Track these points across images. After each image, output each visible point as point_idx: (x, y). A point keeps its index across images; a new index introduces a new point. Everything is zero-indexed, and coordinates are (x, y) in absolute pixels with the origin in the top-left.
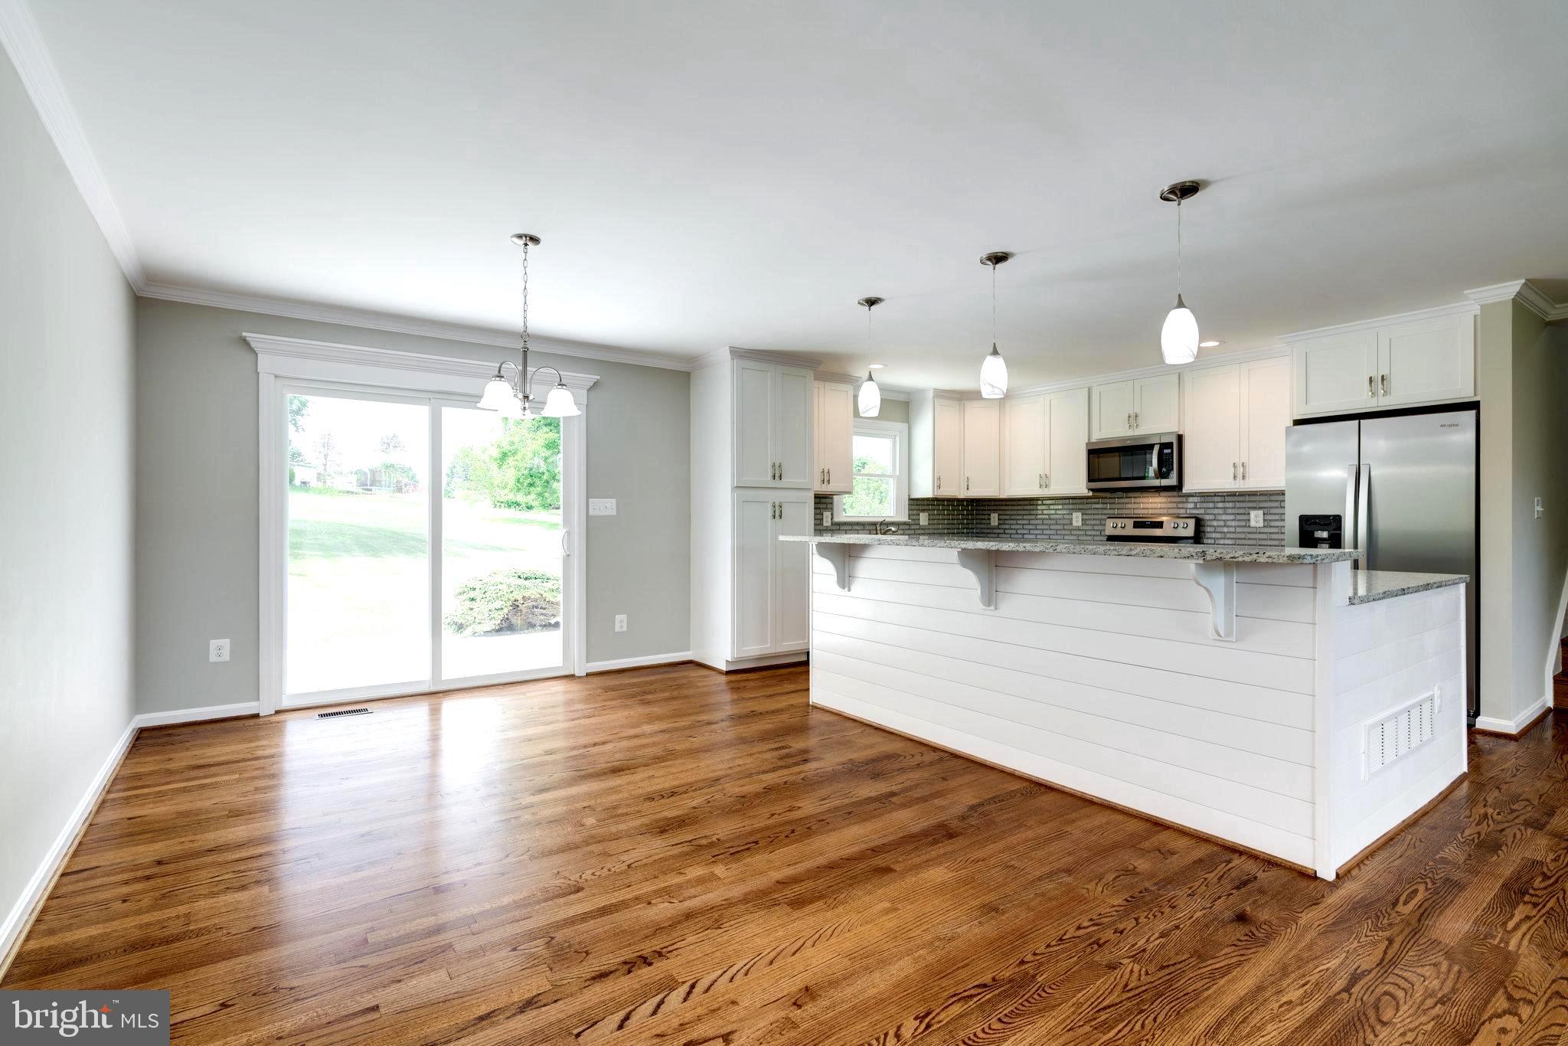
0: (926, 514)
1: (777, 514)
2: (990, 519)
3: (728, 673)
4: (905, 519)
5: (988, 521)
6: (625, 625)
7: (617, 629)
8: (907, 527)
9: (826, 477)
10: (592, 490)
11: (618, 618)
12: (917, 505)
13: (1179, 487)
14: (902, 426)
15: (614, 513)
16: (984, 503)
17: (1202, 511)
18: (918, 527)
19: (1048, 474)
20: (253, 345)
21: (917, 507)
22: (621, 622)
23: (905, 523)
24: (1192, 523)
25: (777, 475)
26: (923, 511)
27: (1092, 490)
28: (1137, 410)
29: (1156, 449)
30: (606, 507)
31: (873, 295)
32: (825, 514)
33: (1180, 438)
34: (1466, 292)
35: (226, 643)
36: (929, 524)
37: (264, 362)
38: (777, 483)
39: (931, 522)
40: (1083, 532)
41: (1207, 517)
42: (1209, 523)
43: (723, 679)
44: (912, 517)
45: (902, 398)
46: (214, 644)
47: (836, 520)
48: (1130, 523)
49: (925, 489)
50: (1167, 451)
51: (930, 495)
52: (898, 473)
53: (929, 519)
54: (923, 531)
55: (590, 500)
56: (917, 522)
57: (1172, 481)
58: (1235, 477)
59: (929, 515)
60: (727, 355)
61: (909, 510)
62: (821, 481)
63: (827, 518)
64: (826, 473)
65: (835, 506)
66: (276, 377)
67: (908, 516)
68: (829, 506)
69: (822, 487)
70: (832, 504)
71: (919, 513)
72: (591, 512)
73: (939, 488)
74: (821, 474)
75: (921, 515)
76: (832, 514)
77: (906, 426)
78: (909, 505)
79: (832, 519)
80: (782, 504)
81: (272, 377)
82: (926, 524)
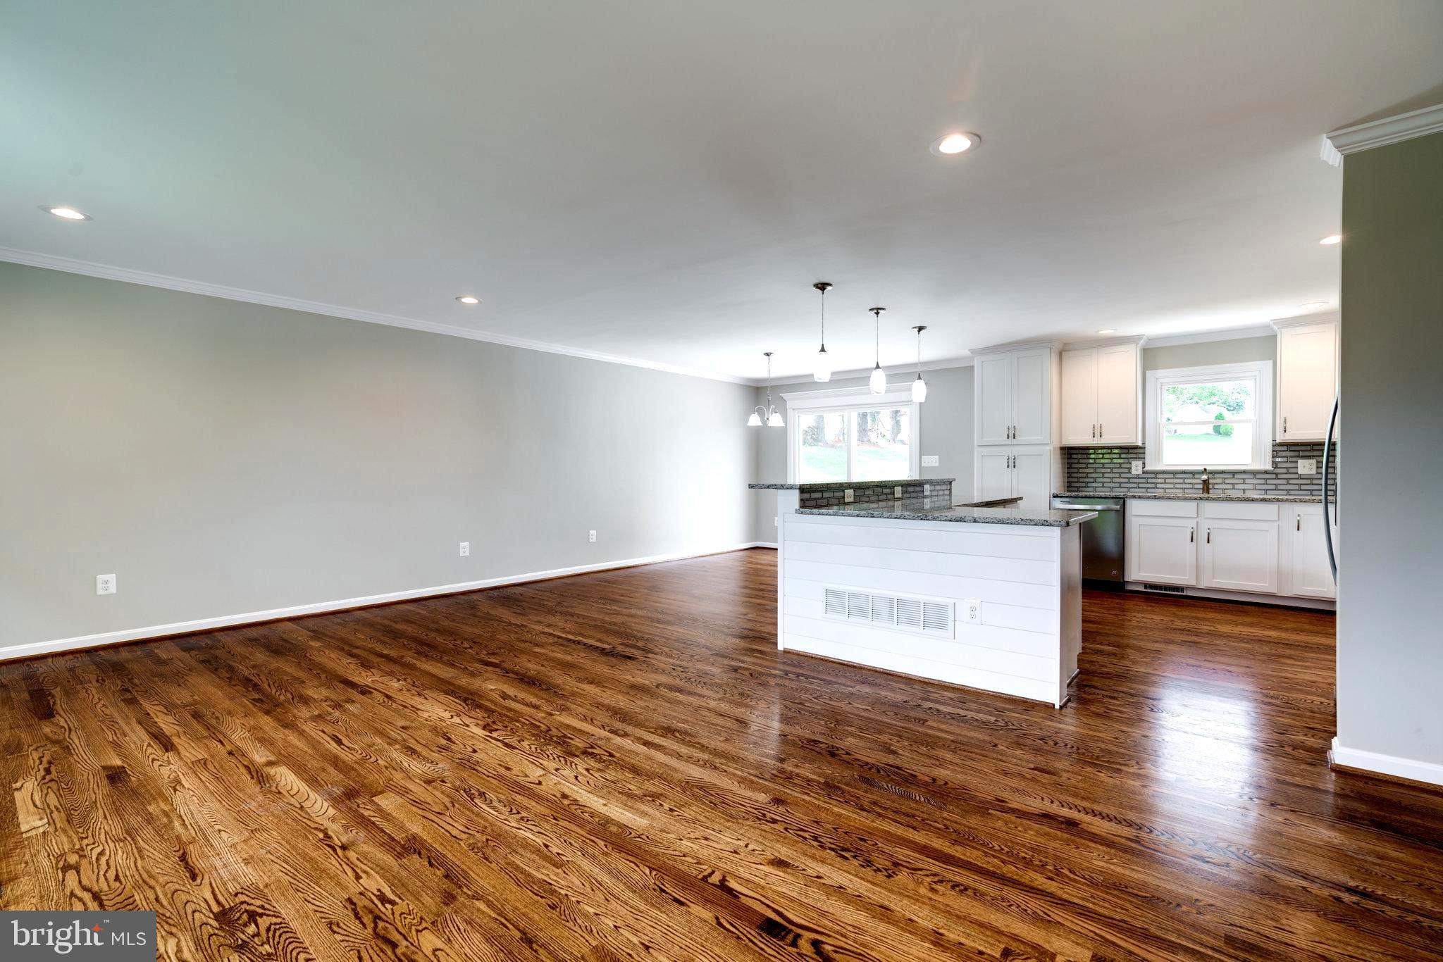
0: (1313, 461)
4: (1269, 467)
8: (1274, 476)
10: (923, 450)
12: (1280, 451)
14: (1259, 366)
15: (937, 464)
18: (1296, 476)
20: (783, 397)
23: (1266, 472)
25: (1011, 435)
30: (932, 461)
32: (1134, 463)
36: (1317, 473)
37: (789, 404)
38: (1011, 441)
44: (1280, 465)
45: (1267, 333)
47: (1148, 468)
52: (1256, 417)
53: (1317, 468)
55: (923, 457)
59: (1317, 462)
61: (1273, 457)
62: (1092, 435)
63: (1136, 467)
64: (1097, 428)
65: (1148, 456)
66: (794, 409)
67: (1273, 463)
68: (1140, 456)
69: (1093, 440)
70: (1144, 453)
71: (1294, 459)
72: (923, 465)
73: (1285, 432)
74: (1092, 429)
75: (1297, 462)
76: (1144, 463)
77: (1270, 362)
78: (1273, 451)
79: (1143, 468)
80: (1016, 456)
81: (792, 410)
82: (1313, 472)
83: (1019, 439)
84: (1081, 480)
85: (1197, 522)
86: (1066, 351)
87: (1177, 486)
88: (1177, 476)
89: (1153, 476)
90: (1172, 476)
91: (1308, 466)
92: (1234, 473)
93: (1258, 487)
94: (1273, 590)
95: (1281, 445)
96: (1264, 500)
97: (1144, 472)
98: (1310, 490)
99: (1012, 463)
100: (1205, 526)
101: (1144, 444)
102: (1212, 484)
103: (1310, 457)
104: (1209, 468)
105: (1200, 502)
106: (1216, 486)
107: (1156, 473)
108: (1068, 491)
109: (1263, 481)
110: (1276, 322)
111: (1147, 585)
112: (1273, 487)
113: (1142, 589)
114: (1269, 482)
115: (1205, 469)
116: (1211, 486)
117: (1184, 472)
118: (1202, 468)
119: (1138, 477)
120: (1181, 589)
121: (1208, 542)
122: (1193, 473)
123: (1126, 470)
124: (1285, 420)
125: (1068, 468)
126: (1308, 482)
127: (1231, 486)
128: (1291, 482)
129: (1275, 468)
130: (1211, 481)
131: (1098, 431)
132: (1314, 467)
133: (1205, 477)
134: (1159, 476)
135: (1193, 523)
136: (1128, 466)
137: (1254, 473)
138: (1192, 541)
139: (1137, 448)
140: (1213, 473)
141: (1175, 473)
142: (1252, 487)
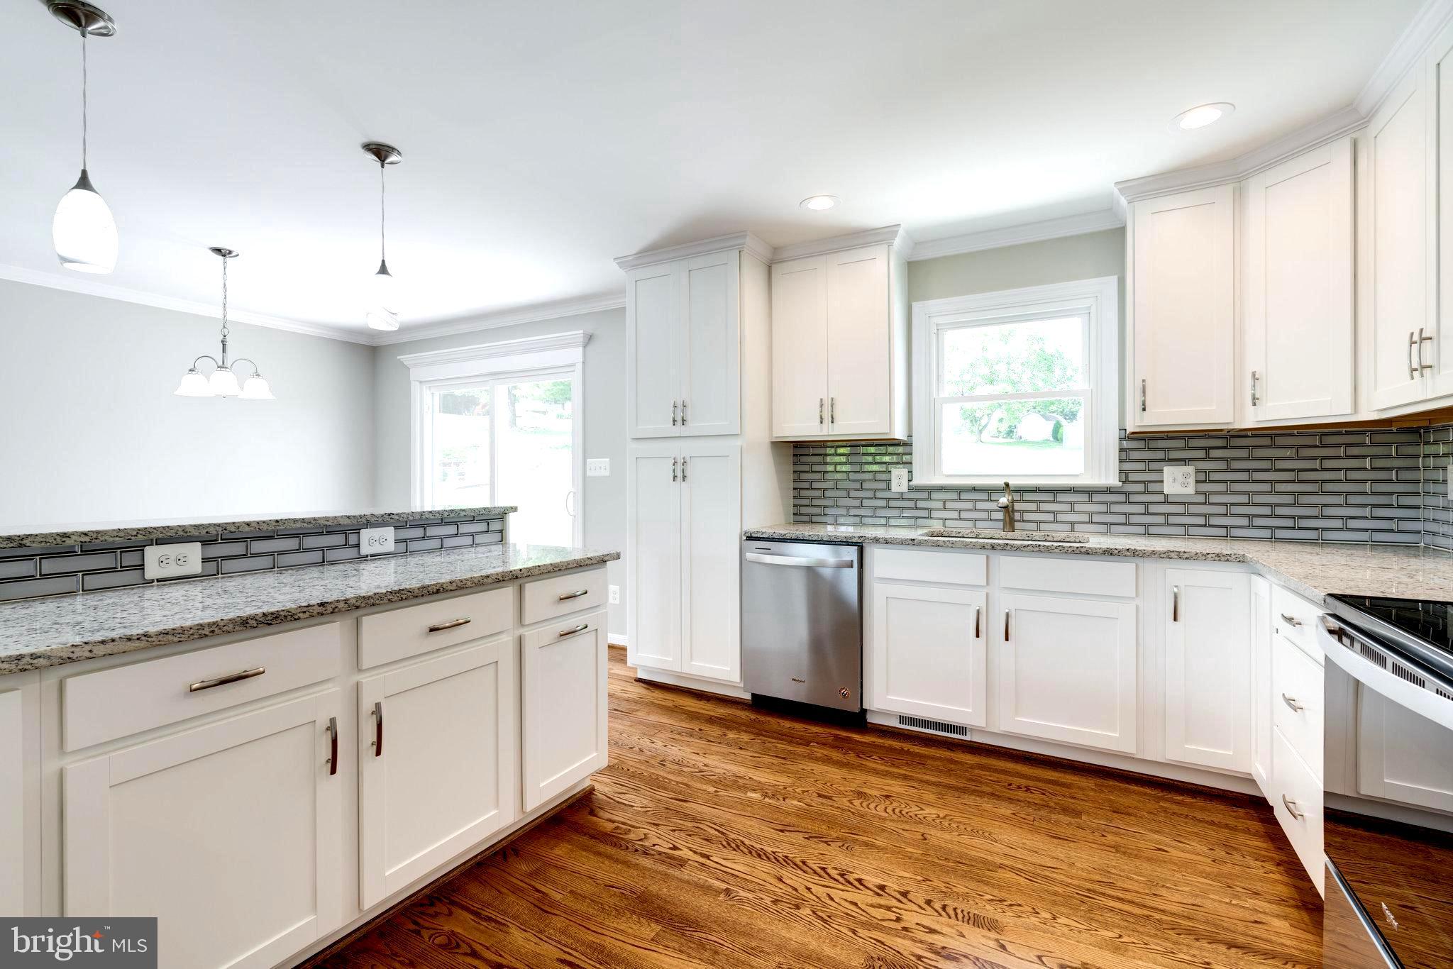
0: (1190, 469)
4: (1113, 480)
8: (1121, 498)
10: (588, 450)
15: (607, 473)
18: (1160, 498)
23: (1109, 490)
25: (679, 420)
26: (1174, 458)
30: (600, 466)
32: (896, 473)
36: (1197, 493)
38: (678, 430)
44: (1134, 477)
45: (1107, 224)
47: (917, 481)
52: (1092, 385)
53: (1197, 482)
55: (588, 460)
56: (1155, 487)
59: (1197, 471)
61: (1121, 461)
62: (819, 420)
63: (899, 479)
64: (826, 407)
65: (916, 458)
66: (421, 382)
67: (1121, 472)
68: (905, 458)
69: (821, 430)
70: (911, 454)
71: (1154, 466)
72: (589, 473)
73: (1144, 410)
74: (818, 409)
75: (1161, 471)
76: (910, 472)
77: (1114, 279)
78: (1121, 450)
79: (909, 481)
80: (688, 460)
81: (418, 383)
82: (1191, 490)
83: (693, 427)
84: (815, 502)
85: (987, 595)
86: (775, 263)
87: (964, 515)
88: (964, 496)
89: (925, 495)
90: (954, 496)
91: (1180, 478)
92: (1055, 491)
93: (1096, 518)
94: (1129, 748)
95: (1135, 437)
96: (1109, 553)
97: (910, 489)
98: (1184, 525)
99: (680, 473)
100: (1004, 603)
101: (910, 436)
102: (1018, 511)
103: (1185, 462)
104: (1012, 482)
105: (991, 553)
106: (1027, 516)
107: (931, 490)
108: (796, 522)
109: (1103, 508)
110: (1125, 186)
111: (902, 719)
112: (1122, 519)
113: (895, 723)
114: (1115, 508)
115: (1007, 485)
116: (1017, 516)
117: (975, 489)
118: (1000, 482)
119: (901, 497)
120: (963, 730)
121: (1007, 639)
122: (989, 491)
123: (883, 485)
124: (1144, 387)
125: (794, 481)
126: (1180, 509)
127: (1050, 517)
128: (1153, 509)
129: (1124, 482)
130: (1017, 506)
131: (828, 411)
132: (1192, 480)
133: (1004, 500)
134: (934, 495)
135: (978, 601)
136: (883, 477)
137: (1090, 492)
138: (978, 636)
139: (896, 443)
140: (1021, 490)
141: (959, 490)
142: (1085, 518)
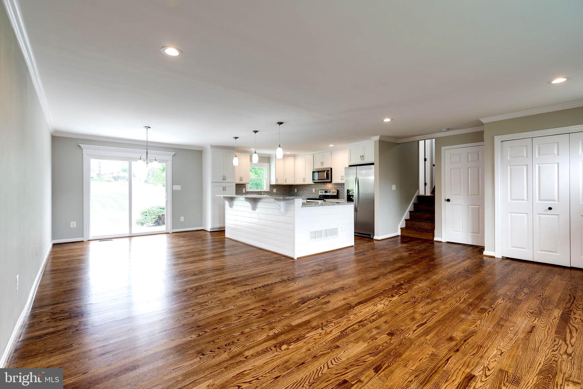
1: (224, 189)
2: (295, 191)
3: (210, 232)
4: (269, 190)
5: (294, 191)
6: (183, 219)
7: (181, 221)
9: (241, 179)
10: (173, 184)
11: (181, 217)
12: (272, 186)
13: (331, 182)
14: (267, 164)
15: (180, 189)
16: (293, 186)
17: (338, 188)
19: (305, 178)
20: (81, 147)
21: (272, 187)
22: (182, 219)
23: (268, 192)
24: (336, 191)
25: (224, 179)
26: (275, 188)
27: (314, 182)
28: (323, 161)
29: (326, 171)
30: (178, 188)
31: (237, 136)
33: (331, 169)
34: (371, 137)
35: (75, 223)
37: (85, 152)
38: (224, 181)
39: (277, 191)
40: (315, 194)
41: (340, 190)
42: (340, 191)
43: (209, 233)
44: (271, 190)
45: (268, 156)
46: (72, 223)
47: (246, 191)
48: (324, 191)
49: (273, 182)
50: (328, 172)
51: (275, 184)
52: (266, 177)
54: (274, 194)
55: (173, 186)
56: (272, 191)
57: (329, 180)
58: (341, 179)
60: (210, 147)
63: (244, 190)
64: (241, 177)
65: (246, 187)
69: (240, 182)
72: (173, 189)
73: (277, 182)
77: (269, 164)
78: (270, 187)
80: (225, 186)
81: (87, 155)
82: (276, 192)
83: (226, 181)
92: (265, 192)
97: (245, 192)
101: (246, 183)
107: (248, 192)
114: (269, 194)
123: (241, 191)
124: (277, 179)
136: (242, 190)
